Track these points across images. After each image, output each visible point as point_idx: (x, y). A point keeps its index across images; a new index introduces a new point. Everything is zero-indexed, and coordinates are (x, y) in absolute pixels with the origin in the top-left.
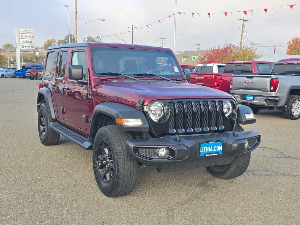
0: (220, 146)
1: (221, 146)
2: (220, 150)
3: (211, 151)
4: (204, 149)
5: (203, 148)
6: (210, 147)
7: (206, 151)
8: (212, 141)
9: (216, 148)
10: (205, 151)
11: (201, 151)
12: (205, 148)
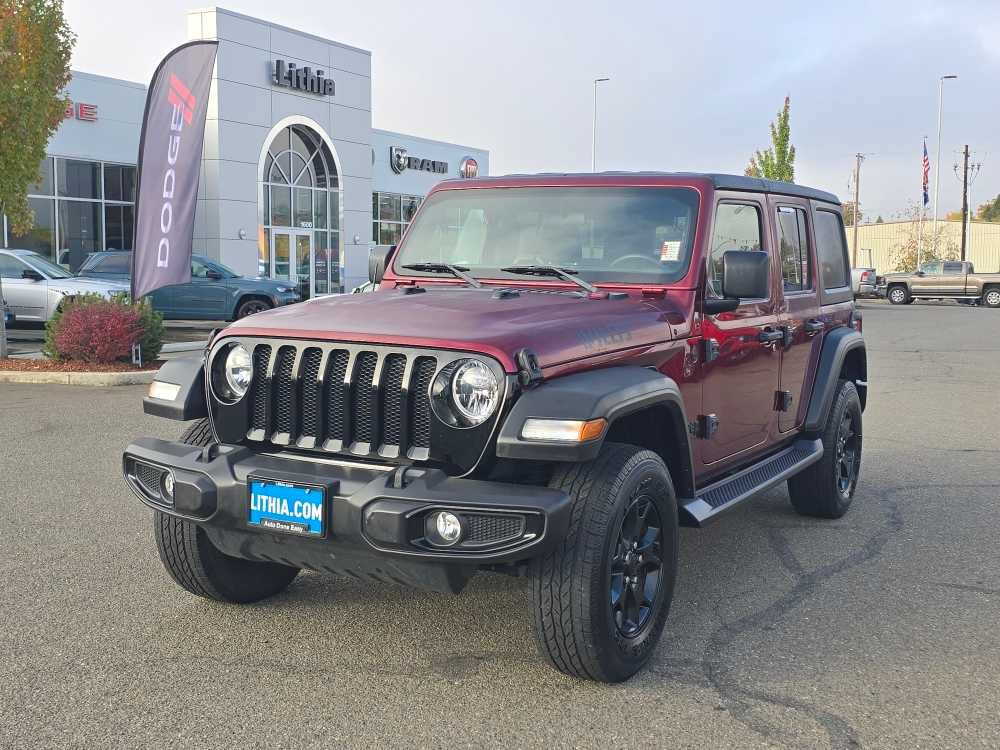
0: (314, 505)
1: (320, 506)
2: (313, 518)
3: (285, 514)
4: (262, 501)
5: (259, 497)
6: (279, 500)
7: (270, 511)
8: (286, 483)
9: (300, 509)
10: (264, 510)
11: (253, 507)
12: (265, 498)
